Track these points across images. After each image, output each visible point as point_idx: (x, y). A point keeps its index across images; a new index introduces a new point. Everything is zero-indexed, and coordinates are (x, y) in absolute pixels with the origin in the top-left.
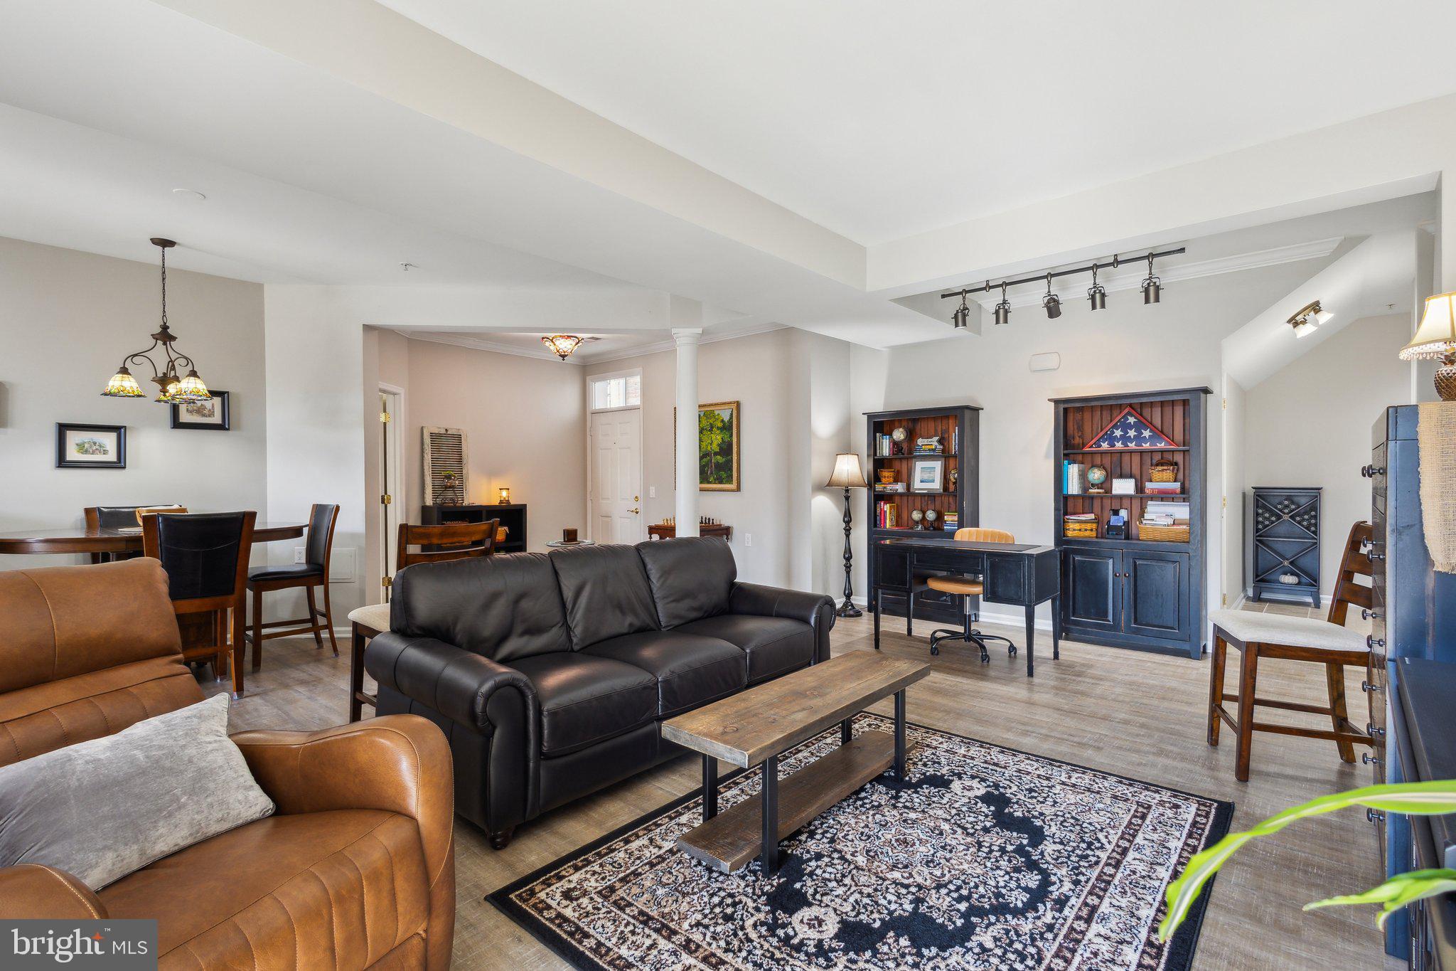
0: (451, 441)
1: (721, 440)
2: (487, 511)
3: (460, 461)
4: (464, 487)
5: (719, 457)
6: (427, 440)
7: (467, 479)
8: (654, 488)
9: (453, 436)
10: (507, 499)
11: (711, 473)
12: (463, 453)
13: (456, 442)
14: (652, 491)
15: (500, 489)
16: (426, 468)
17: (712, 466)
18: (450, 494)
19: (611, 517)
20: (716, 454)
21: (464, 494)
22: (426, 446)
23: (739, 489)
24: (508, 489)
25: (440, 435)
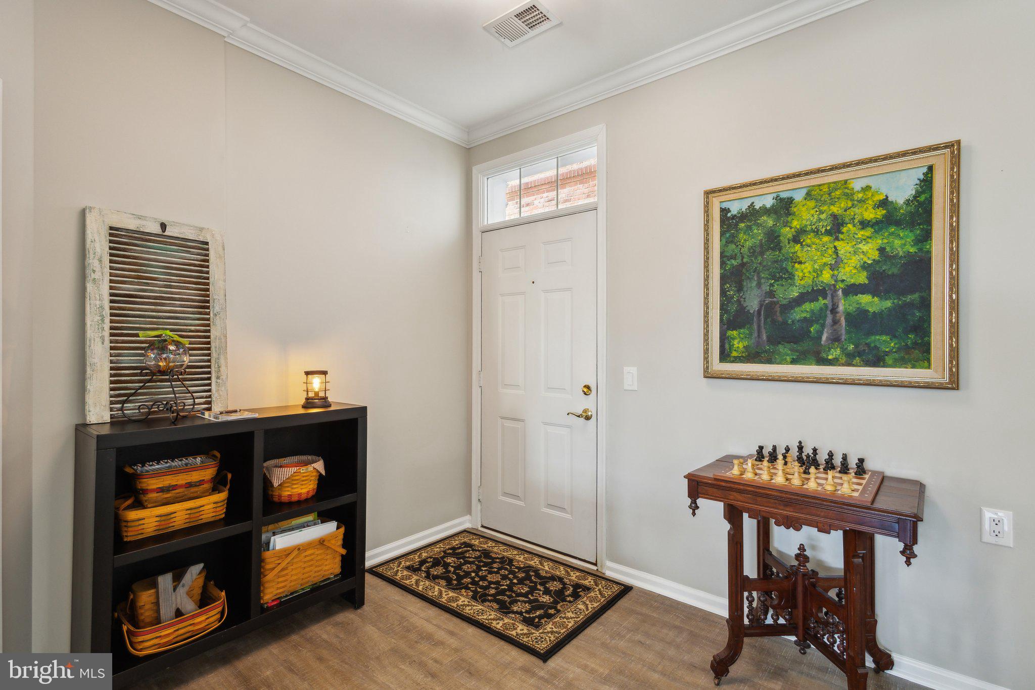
0: (178, 257)
1: (875, 255)
2: (267, 432)
3: (204, 305)
4: (213, 370)
5: (865, 299)
6: (99, 245)
7: (223, 349)
8: (634, 370)
9: (183, 243)
10: (322, 394)
11: (835, 339)
12: (211, 287)
13: (193, 257)
14: (631, 376)
15: (307, 373)
16: (91, 319)
17: (835, 322)
18: (165, 391)
19: (523, 421)
20: (852, 290)
21: (214, 387)
22: (93, 261)
23: (954, 384)
24: (325, 373)
25: (142, 237)
